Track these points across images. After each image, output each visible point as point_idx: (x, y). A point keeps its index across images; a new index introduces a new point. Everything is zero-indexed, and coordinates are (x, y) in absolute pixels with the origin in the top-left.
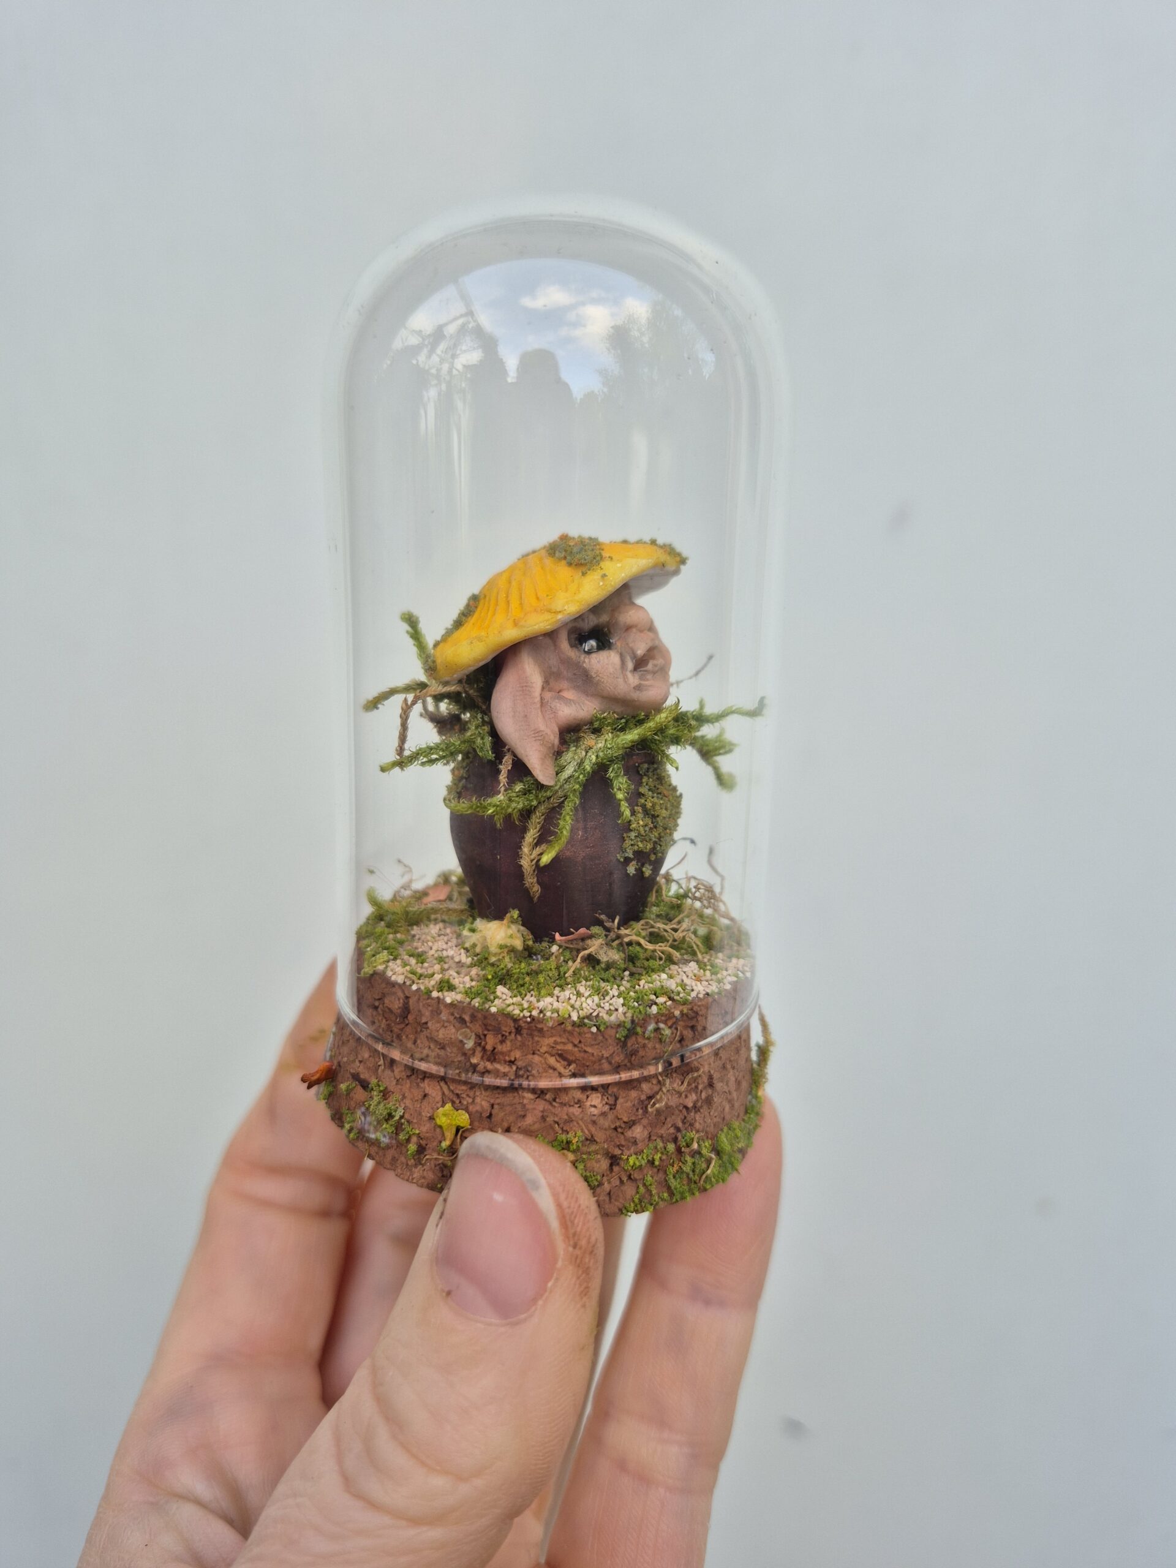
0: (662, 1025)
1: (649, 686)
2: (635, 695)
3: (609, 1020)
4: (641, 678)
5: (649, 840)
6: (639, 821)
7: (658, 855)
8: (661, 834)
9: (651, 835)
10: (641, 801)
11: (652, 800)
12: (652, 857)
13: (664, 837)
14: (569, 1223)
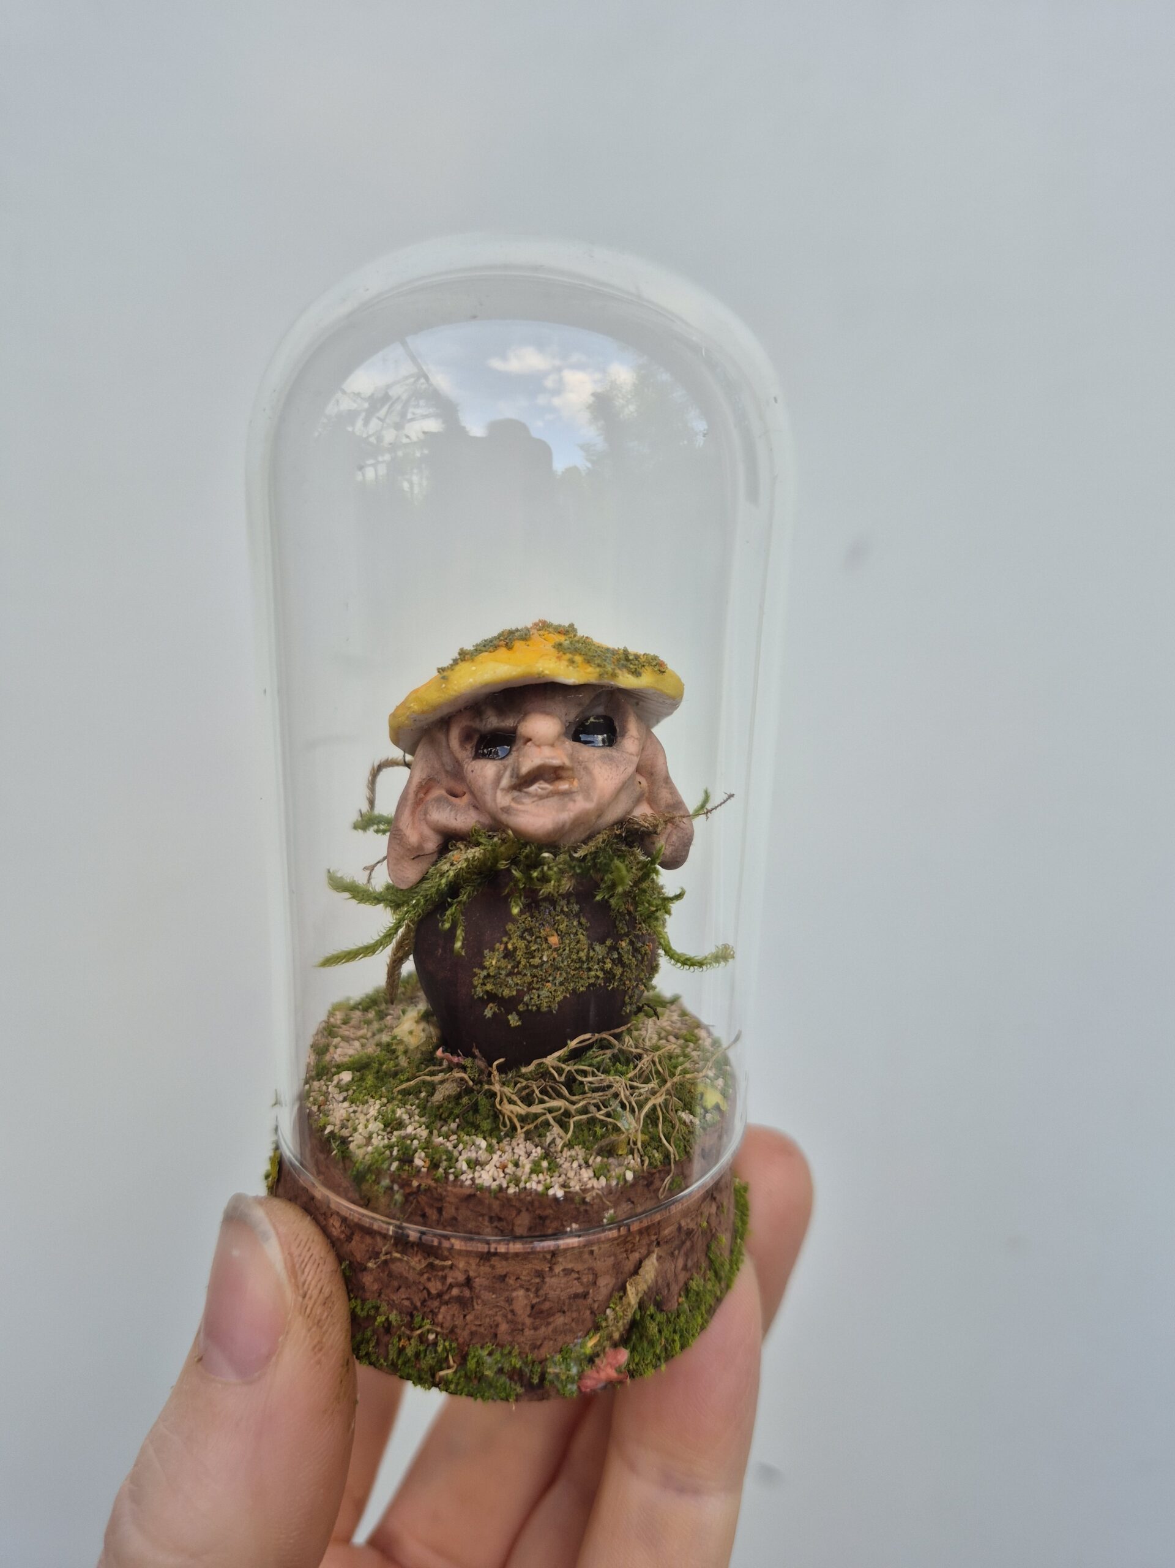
0: (396, 1187)
1: (521, 811)
2: (504, 818)
3: (355, 1152)
4: (514, 799)
5: (506, 986)
6: (493, 960)
7: (530, 1008)
8: (530, 984)
9: (510, 981)
10: (505, 939)
11: (515, 941)
12: (521, 1008)
13: (538, 989)
14: (299, 1273)
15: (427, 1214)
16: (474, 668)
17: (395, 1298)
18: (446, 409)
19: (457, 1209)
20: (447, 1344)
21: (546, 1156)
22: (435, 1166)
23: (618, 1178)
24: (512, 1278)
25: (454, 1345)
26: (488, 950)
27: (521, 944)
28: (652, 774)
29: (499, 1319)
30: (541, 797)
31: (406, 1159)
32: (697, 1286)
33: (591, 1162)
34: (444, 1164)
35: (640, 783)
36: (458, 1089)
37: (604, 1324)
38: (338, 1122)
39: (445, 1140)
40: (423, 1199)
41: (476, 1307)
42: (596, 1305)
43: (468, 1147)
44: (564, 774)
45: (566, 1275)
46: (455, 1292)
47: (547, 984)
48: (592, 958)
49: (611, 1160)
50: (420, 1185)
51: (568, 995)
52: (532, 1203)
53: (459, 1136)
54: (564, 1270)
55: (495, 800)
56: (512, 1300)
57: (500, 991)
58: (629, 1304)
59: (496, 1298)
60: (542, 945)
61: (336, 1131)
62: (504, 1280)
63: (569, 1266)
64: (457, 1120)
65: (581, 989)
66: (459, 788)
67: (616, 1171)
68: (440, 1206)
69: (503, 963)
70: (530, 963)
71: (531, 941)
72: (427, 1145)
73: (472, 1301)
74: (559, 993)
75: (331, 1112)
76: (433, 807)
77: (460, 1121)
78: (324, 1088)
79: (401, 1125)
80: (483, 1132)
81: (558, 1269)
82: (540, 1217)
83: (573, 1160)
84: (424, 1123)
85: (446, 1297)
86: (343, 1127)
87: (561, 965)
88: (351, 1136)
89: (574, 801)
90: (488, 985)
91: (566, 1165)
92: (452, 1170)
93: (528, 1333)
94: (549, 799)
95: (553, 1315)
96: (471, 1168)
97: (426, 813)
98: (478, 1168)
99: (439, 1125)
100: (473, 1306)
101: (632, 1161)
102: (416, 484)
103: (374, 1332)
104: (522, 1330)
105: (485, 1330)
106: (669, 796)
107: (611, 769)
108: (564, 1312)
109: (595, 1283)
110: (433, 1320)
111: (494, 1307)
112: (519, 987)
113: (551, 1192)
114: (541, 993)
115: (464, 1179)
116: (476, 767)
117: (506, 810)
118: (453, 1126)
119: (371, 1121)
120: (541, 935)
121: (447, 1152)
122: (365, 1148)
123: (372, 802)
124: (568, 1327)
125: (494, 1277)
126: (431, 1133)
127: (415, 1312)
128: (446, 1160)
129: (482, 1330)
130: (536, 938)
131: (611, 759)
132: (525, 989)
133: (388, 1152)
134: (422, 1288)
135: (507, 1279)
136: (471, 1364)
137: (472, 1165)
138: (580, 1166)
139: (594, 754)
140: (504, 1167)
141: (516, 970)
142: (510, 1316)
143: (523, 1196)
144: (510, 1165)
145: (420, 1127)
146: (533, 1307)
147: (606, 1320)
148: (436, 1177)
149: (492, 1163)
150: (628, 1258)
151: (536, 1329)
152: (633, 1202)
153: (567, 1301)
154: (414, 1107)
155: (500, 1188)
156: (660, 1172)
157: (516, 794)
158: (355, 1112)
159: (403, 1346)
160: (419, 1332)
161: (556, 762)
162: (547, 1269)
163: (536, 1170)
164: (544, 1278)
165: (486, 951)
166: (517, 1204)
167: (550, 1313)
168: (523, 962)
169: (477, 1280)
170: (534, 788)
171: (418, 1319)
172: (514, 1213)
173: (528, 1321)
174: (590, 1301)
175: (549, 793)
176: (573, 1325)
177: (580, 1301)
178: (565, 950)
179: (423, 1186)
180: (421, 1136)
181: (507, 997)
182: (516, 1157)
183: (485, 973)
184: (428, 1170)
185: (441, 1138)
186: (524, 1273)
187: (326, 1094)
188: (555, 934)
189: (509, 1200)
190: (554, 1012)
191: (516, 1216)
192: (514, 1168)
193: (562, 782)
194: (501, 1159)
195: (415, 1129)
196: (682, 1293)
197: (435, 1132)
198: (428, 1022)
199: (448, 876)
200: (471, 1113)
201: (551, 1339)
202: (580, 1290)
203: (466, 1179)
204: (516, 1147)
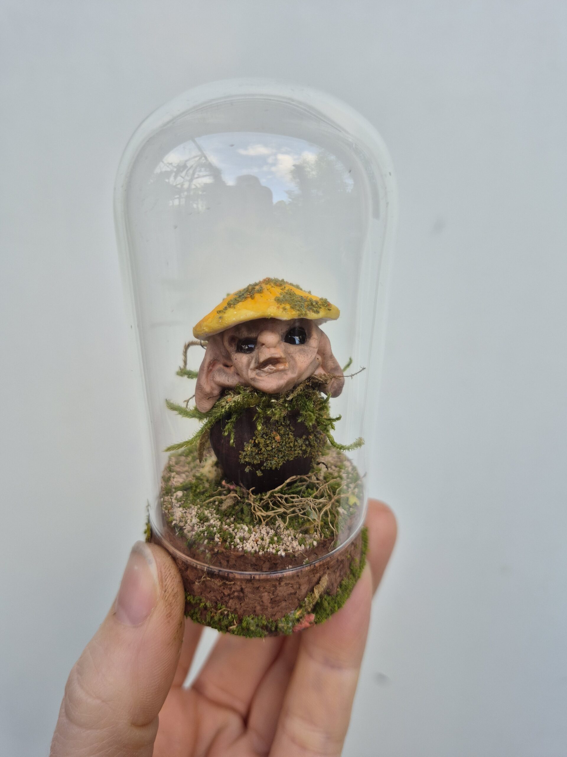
0: (207, 551)
1: (260, 380)
2: (252, 383)
3: (187, 534)
4: (257, 374)
5: (255, 459)
6: (248, 448)
7: (267, 468)
8: (267, 458)
9: (257, 457)
10: (254, 438)
11: (259, 439)
12: (262, 468)
13: (270, 460)
14: (164, 580)
15: (222, 563)
16: (235, 313)
17: (208, 596)
18: (216, 173)
19: (236, 561)
20: (233, 615)
21: (276, 534)
22: (225, 541)
23: (310, 545)
24: (262, 588)
25: (236, 616)
26: (246, 443)
27: (262, 441)
28: (324, 354)
29: (256, 605)
30: (270, 373)
31: (211, 538)
32: (345, 583)
33: (297, 536)
34: (229, 540)
35: (318, 359)
36: (234, 502)
37: (304, 605)
38: (178, 519)
39: (229, 527)
40: (220, 557)
41: (246, 600)
42: (300, 597)
43: (239, 530)
44: (281, 360)
45: (286, 586)
46: (236, 594)
47: (275, 458)
48: (296, 445)
49: (307, 535)
50: (218, 551)
51: (285, 462)
52: (270, 558)
53: (235, 525)
54: (285, 584)
55: (247, 374)
56: (262, 597)
57: (253, 461)
58: (315, 597)
59: (255, 596)
60: (272, 441)
61: (177, 523)
62: (258, 589)
63: (288, 582)
64: (234, 516)
65: (291, 459)
66: (229, 363)
67: (309, 541)
68: (228, 559)
69: (254, 449)
70: (266, 450)
71: (267, 439)
72: (221, 530)
73: (244, 598)
74: (281, 462)
75: (174, 513)
76: (217, 374)
77: (235, 517)
78: (170, 500)
79: (207, 520)
80: (246, 522)
81: (282, 584)
82: (274, 564)
83: (289, 536)
84: (218, 518)
85: (232, 596)
86: (180, 521)
87: (281, 449)
88: (185, 526)
89: (287, 374)
90: (247, 459)
91: (286, 539)
92: (233, 543)
93: (270, 610)
94: (274, 374)
95: (281, 602)
96: (242, 542)
97: (213, 377)
98: (245, 541)
99: (225, 519)
100: (244, 600)
101: (316, 536)
102: (200, 206)
103: (199, 609)
104: (267, 609)
105: (250, 609)
106: (332, 364)
107: (304, 357)
108: (286, 600)
109: (300, 588)
110: (226, 605)
111: (254, 600)
112: (261, 460)
113: (279, 553)
114: (272, 462)
115: (239, 548)
116: (238, 357)
117: (253, 379)
118: (232, 519)
119: (194, 517)
120: (272, 436)
121: (230, 534)
122: (191, 532)
123: (185, 362)
124: (287, 606)
125: (254, 588)
126: (222, 523)
127: (217, 602)
128: (229, 538)
129: (248, 609)
130: (269, 437)
131: (304, 351)
132: (264, 460)
133: (202, 534)
134: (221, 592)
135: (259, 588)
136: (244, 624)
137: (242, 540)
138: (292, 539)
139: (296, 349)
140: (257, 541)
141: (260, 452)
142: (261, 603)
143: (266, 555)
144: (260, 540)
145: (217, 520)
146: (271, 599)
147: (305, 603)
148: (225, 547)
149: (251, 539)
150: (314, 576)
151: (273, 608)
152: (317, 554)
153: (287, 596)
154: (213, 509)
155: (255, 551)
156: (329, 540)
157: (258, 371)
158: (185, 513)
159: (213, 615)
160: (220, 611)
161: (277, 356)
162: (278, 584)
163: (272, 542)
164: (276, 587)
165: (245, 443)
166: (264, 559)
167: (280, 601)
168: (263, 449)
169: (246, 589)
170: (266, 369)
171: (219, 605)
172: (262, 563)
173: (269, 605)
174: (297, 595)
175: (274, 371)
176: (290, 605)
177: (292, 596)
178: (283, 442)
179: (220, 551)
180: (217, 525)
181: (256, 464)
182: (262, 535)
183: (244, 453)
184: (221, 543)
185: (227, 526)
186: (267, 586)
187: (171, 503)
188: (278, 435)
189: (260, 557)
190: (278, 469)
191: (263, 564)
192: (261, 541)
193: (280, 365)
194: (255, 537)
195: (214, 521)
196: (339, 587)
197: (224, 523)
198: (218, 467)
199: (226, 408)
200: (240, 513)
201: (280, 612)
202: (293, 591)
203: (240, 548)
204: (262, 530)
